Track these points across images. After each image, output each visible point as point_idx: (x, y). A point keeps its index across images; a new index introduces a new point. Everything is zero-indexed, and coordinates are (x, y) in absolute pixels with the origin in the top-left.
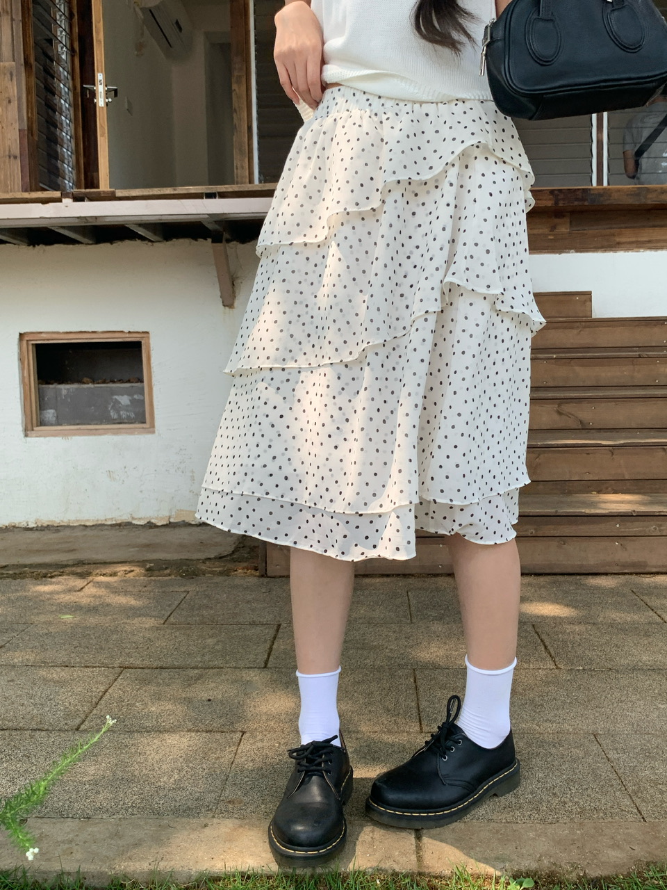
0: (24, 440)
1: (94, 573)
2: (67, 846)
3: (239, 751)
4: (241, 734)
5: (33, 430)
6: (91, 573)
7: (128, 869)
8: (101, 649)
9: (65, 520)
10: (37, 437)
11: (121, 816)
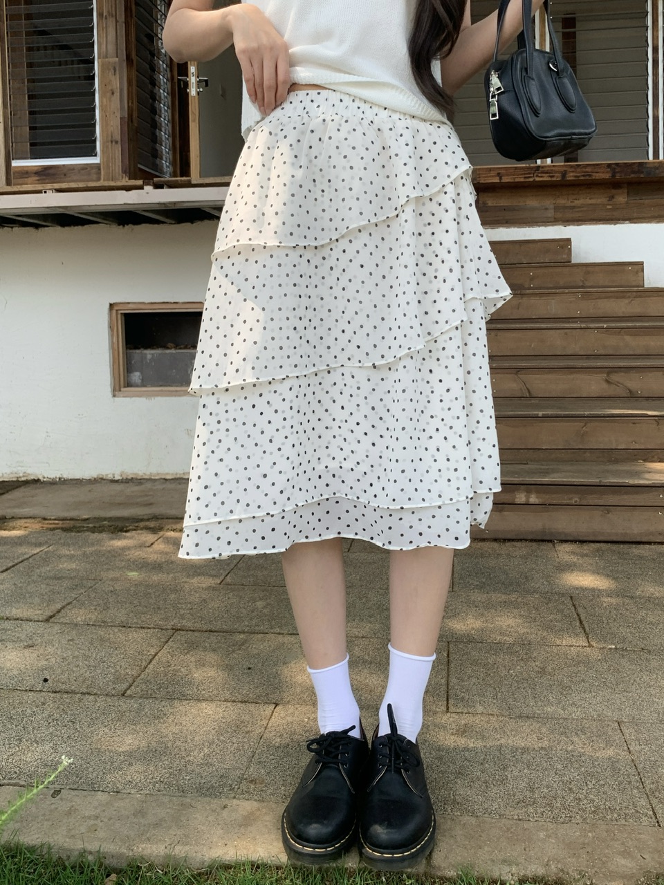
0: (112, 399)
1: (166, 528)
2: (92, 822)
3: (270, 725)
4: (274, 706)
5: (120, 391)
6: (162, 528)
7: (145, 852)
8: (159, 608)
9: (148, 473)
10: (124, 397)
11: (148, 792)
